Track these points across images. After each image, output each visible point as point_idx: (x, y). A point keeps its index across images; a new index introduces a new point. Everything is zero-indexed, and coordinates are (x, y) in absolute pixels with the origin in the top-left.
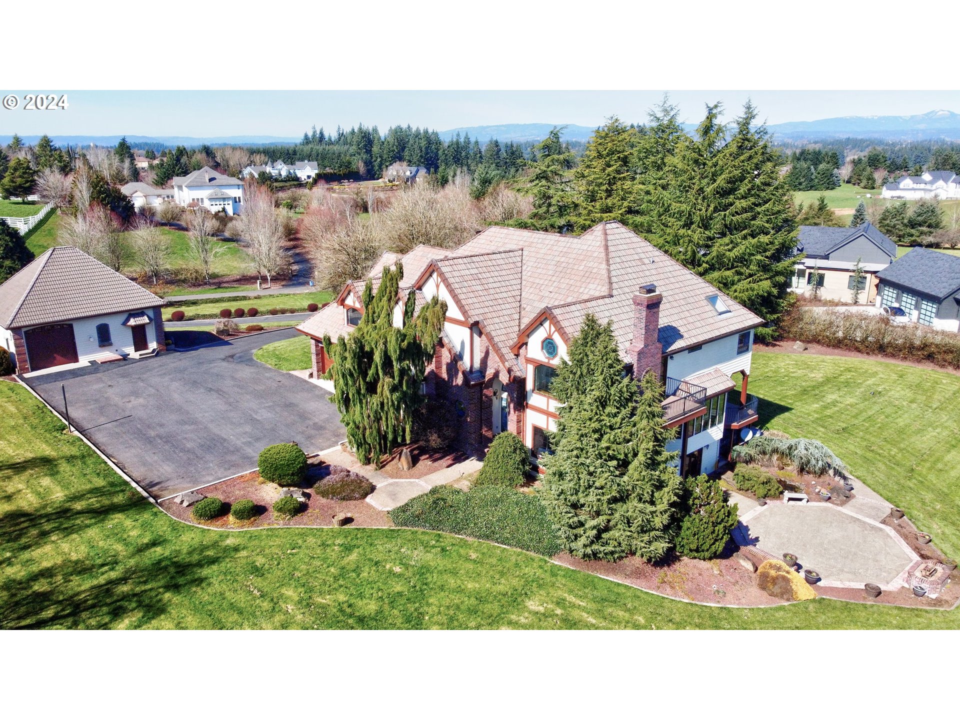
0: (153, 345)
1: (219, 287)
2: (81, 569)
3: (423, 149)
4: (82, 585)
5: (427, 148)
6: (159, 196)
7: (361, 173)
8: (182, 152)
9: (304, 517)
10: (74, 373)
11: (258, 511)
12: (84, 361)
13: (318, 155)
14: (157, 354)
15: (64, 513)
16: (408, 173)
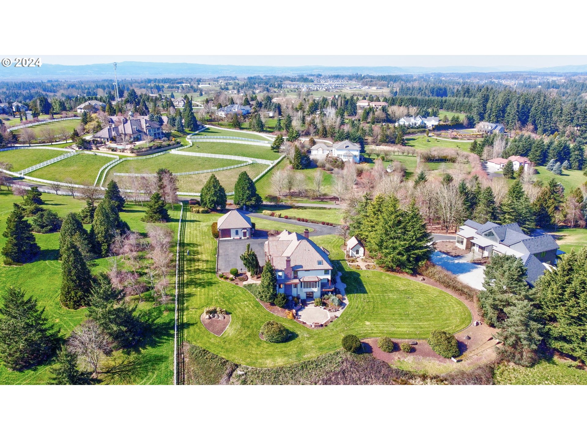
0: (248, 236)
1: (322, 201)
2: (200, 279)
3: (521, 106)
4: (198, 281)
5: (523, 106)
6: (328, 150)
7: (464, 124)
8: (371, 109)
9: (232, 282)
10: (228, 240)
11: (227, 278)
12: (232, 238)
13: (458, 104)
14: (248, 238)
15: (204, 271)
16: (490, 128)
